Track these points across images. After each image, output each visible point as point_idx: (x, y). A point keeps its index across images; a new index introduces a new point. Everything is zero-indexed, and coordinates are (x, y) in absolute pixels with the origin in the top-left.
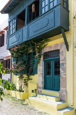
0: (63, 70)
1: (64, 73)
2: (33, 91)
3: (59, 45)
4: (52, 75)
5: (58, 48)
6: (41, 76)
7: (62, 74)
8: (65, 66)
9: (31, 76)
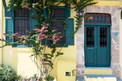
0: (116, 41)
1: (118, 45)
2: (67, 74)
3: (111, 9)
4: (96, 47)
5: (109, 13)
6: (82, 48)
7: (115, 46)
8: (118, 36)
9: (63, 48)
